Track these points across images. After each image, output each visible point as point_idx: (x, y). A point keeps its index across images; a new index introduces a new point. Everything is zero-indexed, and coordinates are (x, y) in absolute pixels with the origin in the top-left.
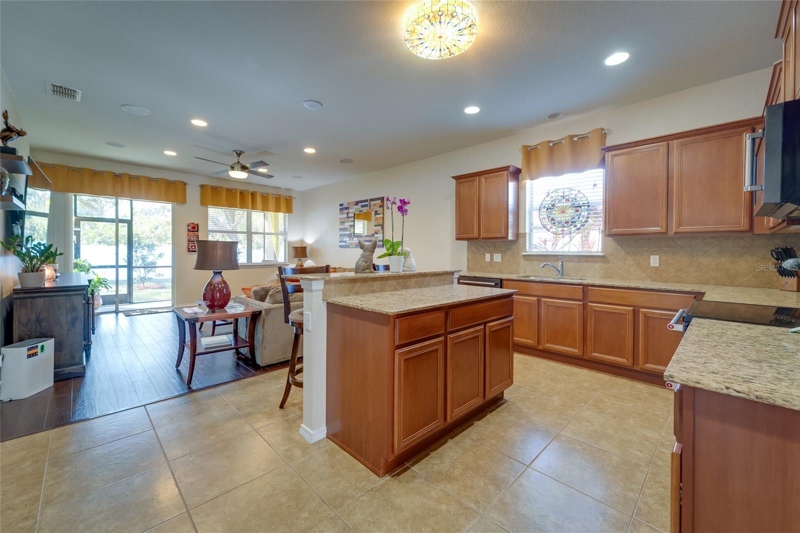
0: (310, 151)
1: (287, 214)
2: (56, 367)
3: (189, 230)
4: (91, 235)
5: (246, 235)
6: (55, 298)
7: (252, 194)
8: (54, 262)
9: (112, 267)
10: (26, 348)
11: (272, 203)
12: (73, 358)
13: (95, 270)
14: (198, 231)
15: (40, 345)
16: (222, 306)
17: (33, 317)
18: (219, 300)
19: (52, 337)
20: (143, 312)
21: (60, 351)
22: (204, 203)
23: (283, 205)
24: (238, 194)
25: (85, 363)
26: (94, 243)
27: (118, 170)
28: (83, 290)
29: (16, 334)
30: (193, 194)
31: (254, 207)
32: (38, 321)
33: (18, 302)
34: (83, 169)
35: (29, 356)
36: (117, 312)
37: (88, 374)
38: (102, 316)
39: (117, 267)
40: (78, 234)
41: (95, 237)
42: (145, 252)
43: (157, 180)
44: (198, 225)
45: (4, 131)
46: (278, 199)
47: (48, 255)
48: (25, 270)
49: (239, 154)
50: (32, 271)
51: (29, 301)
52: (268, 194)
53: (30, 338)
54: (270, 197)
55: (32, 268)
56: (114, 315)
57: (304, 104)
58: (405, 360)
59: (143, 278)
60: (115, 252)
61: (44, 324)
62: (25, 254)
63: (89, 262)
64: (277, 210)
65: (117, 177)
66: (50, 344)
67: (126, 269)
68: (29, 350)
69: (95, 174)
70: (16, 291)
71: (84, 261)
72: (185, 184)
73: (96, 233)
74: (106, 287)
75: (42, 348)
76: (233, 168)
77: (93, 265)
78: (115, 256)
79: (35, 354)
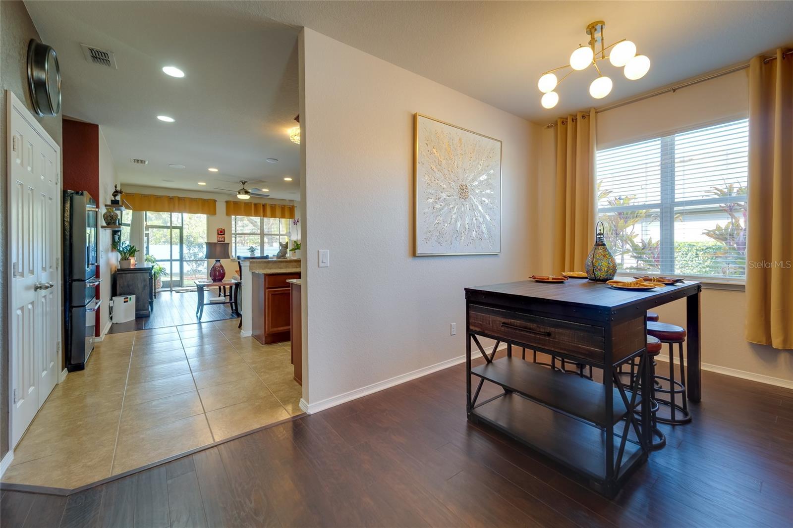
0: (288, 179)
1: (291, 220)
2: (136, 310)
3: (218, 234)
4: (158, 236)
5: (259, 236)
6: (136, 274)
7: (263, 205)
8: (134, 256)
9: (168, 260)
10: (123, 298)
11: (278, 212)
12: (144, 306)
13: (158, 263)
14: (224, 234)
15: (129, 297)
16: (220, 280)
17: (126, 284)
18: (218, 276)
19: (134, 294)
20: (187, 291)
21: (139, 302)
22: (228, 214)
23: (287, 213)
24: (253, 206)
25: (150, 310)
26: (160, 243)
27: (171, 195)
28: (149, 270)
29: (118, 291)
30: (221, 207)
31: (265, 216)
32: (128, 286)
33: (119, 275)
34: (150, 195)
35: (125, 302)
36: (171, 291)
37: (152, 316)
38: (162, 293)
39: (171, 260)
40: (147, 235)
41: (161, 238)
42: (196, 250)
43: (196, 200)
44: (224, 230)
45: (115, 192)
46: (283, 208)
47: (132, 251)
48: (122, 259)
49: (244, 184)
50: (125, 260)
51: (124, 275)
52: (275, 205)
53: (125, 294)
54: (277, 207)
55: (125, 259)
56: (170, 292)
57: (267, 160)
58: (272, 295)
59: (195, 270)
60: (170, 250)
61: (131, 287)
62: (122, 251)
63: (155, 257)
64: (283, 216)
65: (171, 199)
66: (133, 297)
67: (179, 262)
68: (125, 299)
69: (157, 198)
70: (118, 270)
71: (151, 257)
72: (215, 201)
73: (162, 234)
74: (165, 274)
75: (130, 298)
76: (239, 193)
77: (157, 259)
78: (170, 253)
79: (127, 301)
